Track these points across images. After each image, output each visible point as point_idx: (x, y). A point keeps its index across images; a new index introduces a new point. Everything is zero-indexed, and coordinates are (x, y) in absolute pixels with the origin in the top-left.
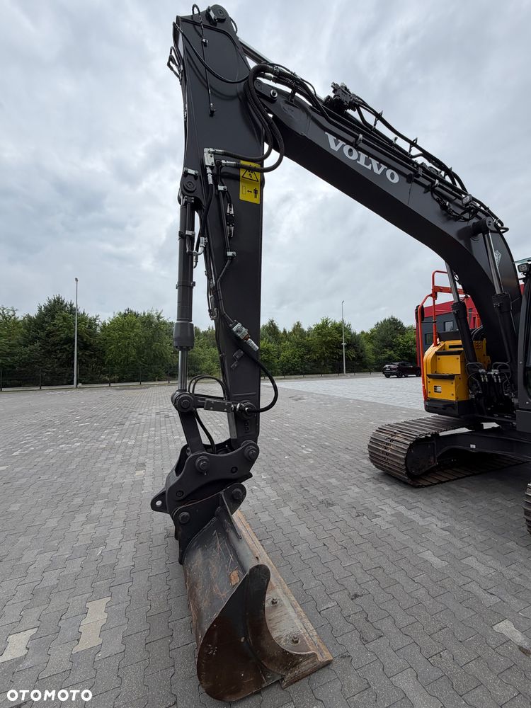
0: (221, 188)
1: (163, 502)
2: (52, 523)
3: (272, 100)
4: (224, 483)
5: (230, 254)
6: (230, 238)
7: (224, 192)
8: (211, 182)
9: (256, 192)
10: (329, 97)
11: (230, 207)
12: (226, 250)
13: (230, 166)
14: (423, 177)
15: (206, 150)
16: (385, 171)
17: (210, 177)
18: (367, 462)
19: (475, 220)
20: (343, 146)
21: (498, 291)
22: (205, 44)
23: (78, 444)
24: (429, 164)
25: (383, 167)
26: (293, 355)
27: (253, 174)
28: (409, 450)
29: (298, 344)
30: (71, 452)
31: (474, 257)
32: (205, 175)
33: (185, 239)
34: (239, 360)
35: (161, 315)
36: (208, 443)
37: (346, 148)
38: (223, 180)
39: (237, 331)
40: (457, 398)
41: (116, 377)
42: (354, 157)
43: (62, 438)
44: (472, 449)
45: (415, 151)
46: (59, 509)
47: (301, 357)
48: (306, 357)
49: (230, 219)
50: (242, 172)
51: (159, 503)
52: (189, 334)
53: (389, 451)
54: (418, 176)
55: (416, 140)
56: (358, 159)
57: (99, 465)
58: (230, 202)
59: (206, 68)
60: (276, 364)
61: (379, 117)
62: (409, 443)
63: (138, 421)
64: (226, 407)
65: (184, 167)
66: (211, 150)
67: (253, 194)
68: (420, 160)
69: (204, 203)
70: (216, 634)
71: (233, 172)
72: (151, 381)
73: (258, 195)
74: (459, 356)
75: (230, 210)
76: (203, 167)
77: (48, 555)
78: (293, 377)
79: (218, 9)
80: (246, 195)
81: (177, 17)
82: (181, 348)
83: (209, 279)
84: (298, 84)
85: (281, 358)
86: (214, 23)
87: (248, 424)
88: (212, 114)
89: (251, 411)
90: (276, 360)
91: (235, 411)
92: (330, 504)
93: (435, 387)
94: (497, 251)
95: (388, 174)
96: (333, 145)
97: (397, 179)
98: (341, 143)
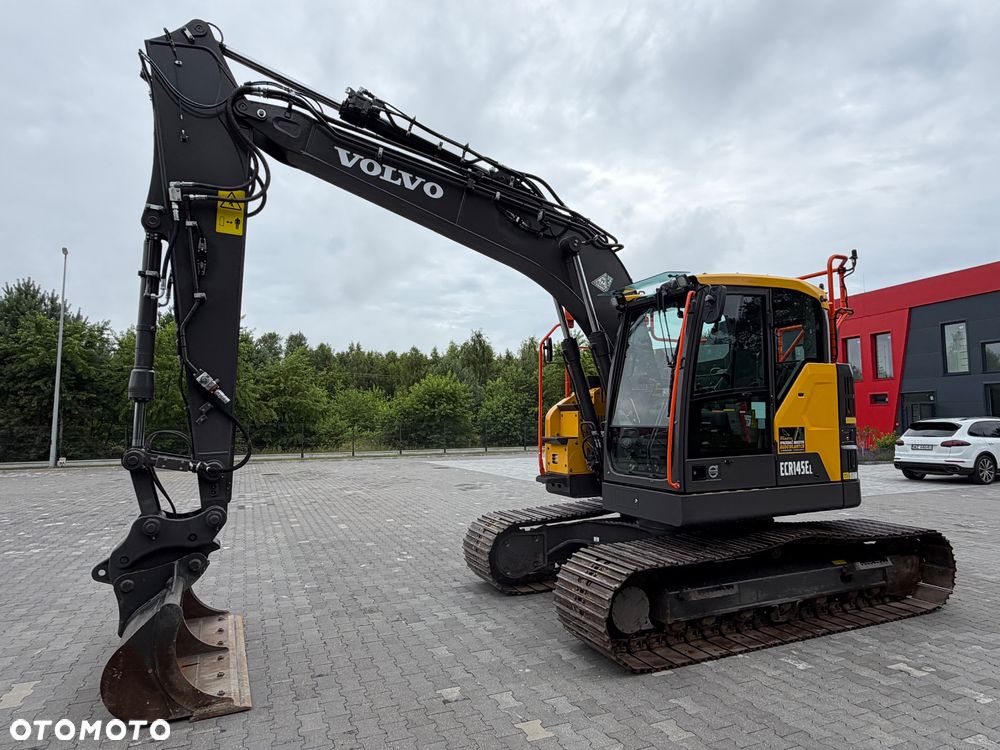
0: (189, 223)
1: (108, 571)
3: (260, 120)
4: (180, 551)
5: (197, 295)
6: (200, 277)
7: (193, 227)
8: (176, 216)
9: (238, 222)
11: (203, 241)
12: (194, 291)
13: (201, 200)
15: (172, 184)
16: (422, 184)
17: (176, 213)
20: (360, 160)
21: (594, 329)
22: (179, 65)
25: (420, 180)
26: (506, 406)
28: (496, 542)
32: (171, 210)
34: (207, 413)
36: (169, 510)
37: (365, 162)
39: (202, 382)
40: (571, 471)
42: (376, 171)
44: (595, 543)
49: (201, 256)
51: (102, 573)
52: (148, 384)
53: (479, 546)
56: (382, 174)
58: (202, 236)
60: (470, 423)
61: (413, 122)
62: (496, 531)
64: (182, 465)
65: (147, 202)
66: (179, 183)
67: (234, 225)
68: (481, 165)
70: (122, 660)
73: (241, 226)
74: (578, 412)
75: (203, 246)
76: (169, 203)
78: (504, 449)
79: (196, 25)
80: (224, 226)
81: (146, 42)
82: (136, 400)
85: (483, 412)
86: (191, 41)
87: (216, 487)
88: (184, 140)
89: (214, 471)
90: (470, 416)
91: (194, 470)
92: (371, 611)
93: (554, 455)
94: (605, 275)
95: (427, 188)
96: (345, 161)
97: (440, 193)
98: (357, 157)
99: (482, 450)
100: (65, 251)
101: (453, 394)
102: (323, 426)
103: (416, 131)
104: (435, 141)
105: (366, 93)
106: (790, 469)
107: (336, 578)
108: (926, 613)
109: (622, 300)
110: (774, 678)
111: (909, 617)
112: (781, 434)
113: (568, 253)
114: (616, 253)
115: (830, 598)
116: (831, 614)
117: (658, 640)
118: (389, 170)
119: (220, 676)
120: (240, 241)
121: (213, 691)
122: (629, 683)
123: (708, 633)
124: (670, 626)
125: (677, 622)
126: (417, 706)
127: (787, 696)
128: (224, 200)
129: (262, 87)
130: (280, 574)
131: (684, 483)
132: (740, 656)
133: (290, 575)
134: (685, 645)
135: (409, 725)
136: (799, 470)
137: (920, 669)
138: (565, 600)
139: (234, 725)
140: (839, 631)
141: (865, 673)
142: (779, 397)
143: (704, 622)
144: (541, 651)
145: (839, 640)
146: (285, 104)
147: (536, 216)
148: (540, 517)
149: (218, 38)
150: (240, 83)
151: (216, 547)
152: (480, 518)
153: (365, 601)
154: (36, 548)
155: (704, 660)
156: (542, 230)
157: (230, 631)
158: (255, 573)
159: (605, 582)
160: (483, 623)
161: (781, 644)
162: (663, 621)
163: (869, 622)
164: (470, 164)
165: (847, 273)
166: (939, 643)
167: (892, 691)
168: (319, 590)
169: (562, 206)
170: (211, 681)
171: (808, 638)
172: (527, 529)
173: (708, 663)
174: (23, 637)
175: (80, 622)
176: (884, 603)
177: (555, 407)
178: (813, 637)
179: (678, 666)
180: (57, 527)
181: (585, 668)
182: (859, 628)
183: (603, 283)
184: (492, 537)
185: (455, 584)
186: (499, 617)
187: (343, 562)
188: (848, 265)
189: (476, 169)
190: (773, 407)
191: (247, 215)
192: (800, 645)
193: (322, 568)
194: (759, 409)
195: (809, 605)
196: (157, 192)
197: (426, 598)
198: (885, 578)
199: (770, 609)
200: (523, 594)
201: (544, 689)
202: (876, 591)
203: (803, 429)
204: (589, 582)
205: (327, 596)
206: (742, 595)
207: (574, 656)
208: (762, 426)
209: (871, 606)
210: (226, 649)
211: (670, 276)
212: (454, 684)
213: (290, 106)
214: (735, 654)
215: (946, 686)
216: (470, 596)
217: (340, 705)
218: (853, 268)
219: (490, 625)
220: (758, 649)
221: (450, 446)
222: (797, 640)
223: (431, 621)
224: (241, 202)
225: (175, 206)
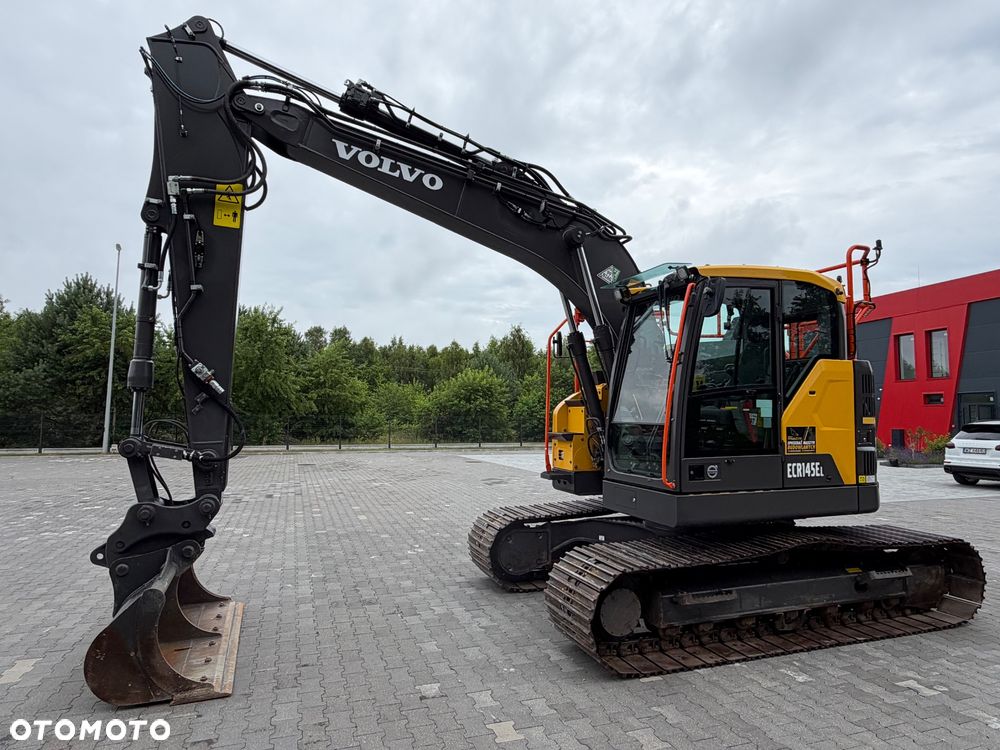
0: (187, 216)
1: (105, 555)
3: (257, 114)
4: (174, 538)
5: (194, 287)
6: (197, 270)
7: (191, 220)
8: (174, 210)
9: (235, 215)
11: (200, 234)
12: (191, 283)
13: (198, 193)
15: (171, 178)
16: (421, 176)
17: (174, 206)
20: (359, 152)
21: (598, 323)
22: (179, 61)
23: (70, 533)
25: (419, 172)
28: (498, 537)
30: (56, 541)
32: (170, 203)
34: (203, 403)
36: (166, 497)
37: (363, 154)
38: (191, 207)
39: (197, 372)
43: (48, 525)
44: (601, 541)
49: (199, 249)
51: (100, 556)
56: (380, 166)
58: (199, 229)
60: (505, 418)
61: (412, 113)
64: (176, 454)
65: (147, 197)
66: (177, 177)
67: (231, 218)
68: (481, 155)
70: (105, 643)
73: (238, 219)
75: (200, 239)
76: (168, 197)
78: (539, 444)
79: (197, 22)
80: (221, 219)
81: (148, 39)
86: (193, 38)
87: (211, 476)
88: (184, 135)
89: (208, 460)
90: (506, 412)
91: (188, 458)
92: (370, 603)
93: (560, 451)
94: (612, 267)
95: (426, 180)
96: (343, 154)
97: (439, 184)
98: (355, 149)
99: (518, 445)
100: (118, 247)
101: (489, 389)
102: (361, 418)
103: (416, 122)
104: (436, 132)
105: (365, 84)
106: (799, 470)
107: (344, 569)
108: (950, 627)
109: (626, 293)
110: (769, 690)
111: (930, 631)
112: (789, 434)
113: (572, 245)
114: (624, 245)
115: (845, 608)
116: (843, 624)
117: (651, 645)
118: (387, 162)
119: (208, 661)
120: (236, 236)
121: (196, 677)
122: (614, 689)
123: (705, 639)
124: (664, 630)
125: (671, 627)
126: (393, 701)
127: (779, 710)
128: (222, 194)
129: (259, 81)
130: (290, 564)
131: (680, 483)
132: (737, 664)
133: (300, 564)
134: (681, 651)
135: (381, 719)
136: (809, 472)
137: (931, 688)
138: (555, 599)
139: (212, 711)
140: (849, 643)
141: (869, 689)
142: (787, 395)
143: (701, 627)
144: (531, 650)
145: (848, 653)
146: (282, 98)
147: (538, 207)
148: (544, 514)
149: (218, 32)
150: (239, 77)
151: (210, 535)
152: (486, 513)
153: (366, 593)
154: (70, 530)
155: (697, 667)
156: (545, 222)
157: (228, 618)
158: (267, 561)
159: (592, 582)
160: (478, 619)
161: (783, 654)
162: (657, 625)
163: (883, 635)
164: (471, 155)
165: (871, 264)
166: (958, 660)
167: (896, 711)
168: (324, 580)
169: (568, 197)
170: (199, 666)
171: (814, 649)
172: (533, 525)
173: (701, 671)
174: (38, 615)
175: (92, 603)
176: (905, 615)
177: (563, 402)
178: (820, 648)
179: (668, 673)
180: (95, 510)
181: (573, 670)
182: (871, 640)
183: (610, 275)
184: (494, 533)
185: (459, 579)
186: (497, 614)
187: (355, 553)
188: (872, 256)
189: (476, 159)
190: (780, 404)
191: (244, 208)
192: (804, 656)
193: (332, 558)
194: (765, 407)
195: (818, 613)
196: (157, 187)
197: (428, 591)
198: (905, 588)
199: (775, 617)
200: (524, 591)
201: (525, 689)
202: (895, 602)
203: (813, 429)
204: (578, 582)
205: (330, 586)
206: (745, 601)
207: (564, 657)
208: (768, 425)
209: (889, 617)
210: (220, 635)
211: (670, 268)
212: (435, 680)
213: (288, 99)
214: (732, 662)
215: (956, 707)
216: (471, 591)
217: (318, 696)
218: (877, 260)
219: (485, 622)
220: (757, 658)
221: (485, 440)
222: (802, 651)
223: (426, 615)
224: (238, 195)
225: (173, 200)
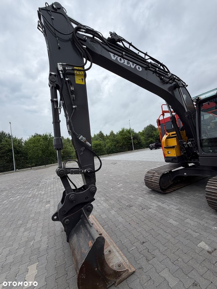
0: (67, 79)
1: (58, 216)
2: (9, 234)
3: (85, 41)
4: (83, 204)
5: (74, 107)
6: (73, 100)
7: (68, 81)
8: (62, 77)
9: (82, 79)
10: (109, 38)
11: (72, 87)
12: (72, 105)
13: (70, 70)
14: (151, 67)
15: (58, 64)
16: (136, 66)
17: (61, 75)
18: (145, 186)
19: (174, 83)
20: (117, 57)
21: (186, 111)
22: (53, 19)
23: (19, 197)
24: (153, 62)
25: (135, 65)
27: (80, 72)
29: (113, 140)
30: (15, 201)
31: (176, 98)
32: (59, 74)
33: (54, 102)
34: (83, 151)
35: (51, 134)
36: (74, 188)
37: (119, 58)
38: (67, 76)
39: (81, 139)
40: (177, 155)
41: (34, 164)
42: (122, 61)
43: (10, 195)
44: (185, 175)
45: (147, 57)
46: (11, 227)
47: (115, 146)
48: (117, 145)
49: (72, 92)
50: (75, 72)
51: (55, 217)
52: (60, 143)
53: (153, 181)
54: (149, 67)
55: (147, 53)
56: (124, 62)
57: (29, 205)
58: (71, 85)
59: (55, 29)
60: (104, 150)
61: (130, 44)
62: (160, 176)
63: (45, 183)
64: (80, 172)
65: (50, 71)
66: (61, 63)
67: (81, 80)
68: (150, 61)
69: (60, 86)
70: (84, 269)
71: (72, 72)
72: (50, 164)
73: (84, 81)
74: (175, 138)
75: (72, 88)
76: (58, 71)
77: (8, 249)
79: (57, 4)
80: (78, 81)
81: (39, 8)
82: (57, 149)
83: (67, 118)
84: (95, 33)
86: (56, 10)
87: (91, 178)
88: (59, 48)
89: (90, 172)
90: (104, 148)
91: (84, 173)
92: (131, 206)
93: (168, 152)
94: (184, 95)
96: (113, 58)
97: (141, 69)
99: (108, 155)
100: (10, 123)
105: (115, 34)
114: (186, 88)
119: (110, 251)
120: (83, 87)
138: (214, 199)
146: (92, 36)
174: (25, 235)
184: (159, 178)
186: (173, 203)
187: (105, 189)
197: (141, 198)
205: (111, 202)
213: (94, 37)
216: (153, 196)
223: (153, 208)
224: (83, 71)
225: (61, 72)
